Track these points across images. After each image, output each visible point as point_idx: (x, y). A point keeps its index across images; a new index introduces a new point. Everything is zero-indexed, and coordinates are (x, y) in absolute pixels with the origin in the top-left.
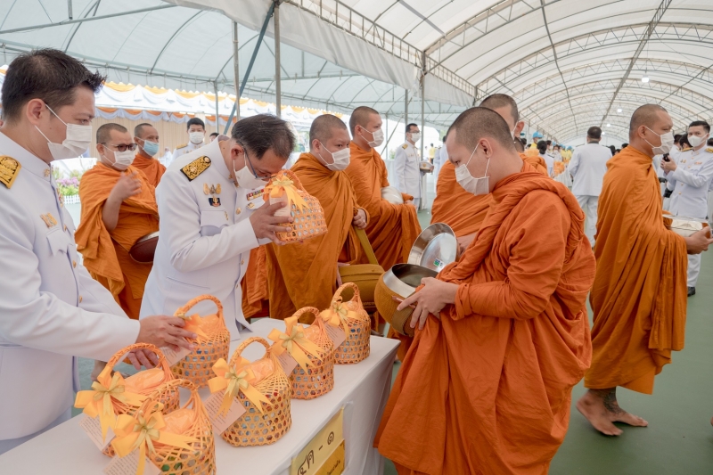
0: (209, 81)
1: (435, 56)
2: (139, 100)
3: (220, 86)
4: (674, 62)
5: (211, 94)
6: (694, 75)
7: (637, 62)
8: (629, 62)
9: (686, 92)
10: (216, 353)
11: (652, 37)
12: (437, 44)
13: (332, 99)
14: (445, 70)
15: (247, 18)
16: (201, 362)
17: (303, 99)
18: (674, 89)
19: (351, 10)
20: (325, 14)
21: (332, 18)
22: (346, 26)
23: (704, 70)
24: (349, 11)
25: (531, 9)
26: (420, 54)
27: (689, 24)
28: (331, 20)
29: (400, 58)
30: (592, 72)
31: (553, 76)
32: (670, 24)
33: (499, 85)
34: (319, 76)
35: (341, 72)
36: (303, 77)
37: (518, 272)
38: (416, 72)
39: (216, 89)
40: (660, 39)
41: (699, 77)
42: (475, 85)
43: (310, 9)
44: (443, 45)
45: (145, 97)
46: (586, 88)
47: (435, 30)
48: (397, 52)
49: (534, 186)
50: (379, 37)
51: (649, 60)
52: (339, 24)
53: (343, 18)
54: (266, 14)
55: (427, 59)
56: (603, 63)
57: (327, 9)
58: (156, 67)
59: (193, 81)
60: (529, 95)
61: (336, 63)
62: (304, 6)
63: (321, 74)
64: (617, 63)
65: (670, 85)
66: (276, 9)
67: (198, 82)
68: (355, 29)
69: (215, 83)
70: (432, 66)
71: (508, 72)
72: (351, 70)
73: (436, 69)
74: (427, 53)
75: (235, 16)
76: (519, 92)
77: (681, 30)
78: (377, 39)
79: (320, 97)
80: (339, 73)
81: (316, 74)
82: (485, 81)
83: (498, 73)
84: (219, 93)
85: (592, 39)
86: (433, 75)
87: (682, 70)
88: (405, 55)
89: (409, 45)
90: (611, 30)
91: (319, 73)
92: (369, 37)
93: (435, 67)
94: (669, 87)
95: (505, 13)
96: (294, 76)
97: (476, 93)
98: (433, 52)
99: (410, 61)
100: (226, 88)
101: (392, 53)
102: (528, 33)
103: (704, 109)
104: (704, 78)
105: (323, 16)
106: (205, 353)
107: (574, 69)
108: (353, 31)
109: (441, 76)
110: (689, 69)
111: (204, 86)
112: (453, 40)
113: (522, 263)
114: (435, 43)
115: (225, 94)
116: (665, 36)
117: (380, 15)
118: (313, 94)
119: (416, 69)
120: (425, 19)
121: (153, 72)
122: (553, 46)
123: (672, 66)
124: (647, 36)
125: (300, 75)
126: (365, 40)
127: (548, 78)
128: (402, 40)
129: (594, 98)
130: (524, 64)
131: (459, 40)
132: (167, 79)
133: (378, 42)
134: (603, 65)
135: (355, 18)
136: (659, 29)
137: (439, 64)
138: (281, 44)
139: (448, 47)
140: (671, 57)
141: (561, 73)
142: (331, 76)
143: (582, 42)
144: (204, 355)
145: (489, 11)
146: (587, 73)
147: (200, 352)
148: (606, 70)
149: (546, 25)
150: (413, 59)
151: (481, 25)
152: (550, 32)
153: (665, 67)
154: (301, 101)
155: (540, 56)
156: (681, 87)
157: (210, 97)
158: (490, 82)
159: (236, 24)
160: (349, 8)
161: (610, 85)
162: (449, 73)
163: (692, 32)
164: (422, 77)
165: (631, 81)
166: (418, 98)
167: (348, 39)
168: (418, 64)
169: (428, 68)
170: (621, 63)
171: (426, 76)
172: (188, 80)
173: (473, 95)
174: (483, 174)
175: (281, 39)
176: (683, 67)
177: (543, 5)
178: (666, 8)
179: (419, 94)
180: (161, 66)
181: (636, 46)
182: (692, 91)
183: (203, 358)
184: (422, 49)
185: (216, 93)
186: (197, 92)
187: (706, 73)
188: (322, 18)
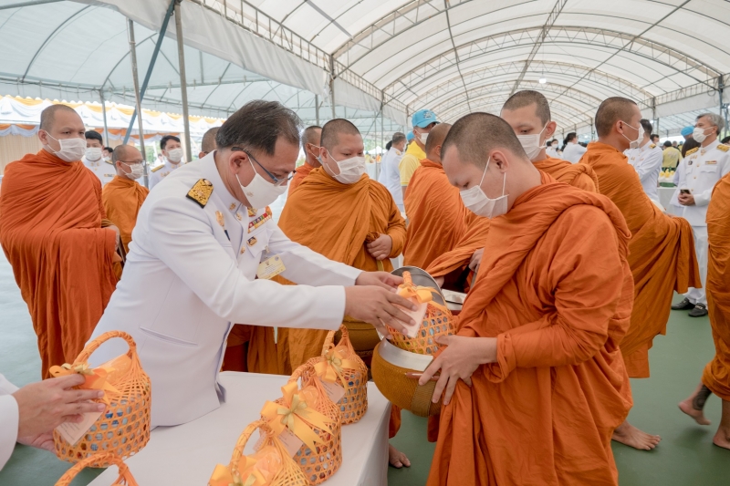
0: (94, 90)
1: (343, 59)
2: (8, 113)
3: (106, 94)
4: (564, 64)
5: (97, 104)
6: (582, 76)
7: (532, 64)
8: (523, 64)
9: (575, 92)
10: (134, 413)
11: (546, 40)
12: (345, 47)
13: (233, 106)
14: (353, 75)
15: (143, 16)
16: (115, 428)
17: (201, 108)
18: (564, 89)
19: (257, 10)
20: (231, 14)
21: (238, 18)
22: (253, 27)
23: (591, 71)
24: (255, 11)
25: (436, 12)
26: (328, 57)
27: (579, 27)
28: (236, 20)
29: (308, 61)
30: (490, 75)
31: (455, 79)
32: (561, 27)
33: (404, 89)
34: (220, 82)
35: (245, 77)
36: (203, 84)
37: (574, 308)
38: (325, 76)
39: (102, 99)
40: (553, 42)
41: (587, 77)
42: (381, 89)
43: (214, 8)
44: (350, 48)
45: (14, 109)
46: (484, 91)
47: (343, 33)
48: (305, 55)
49: (574, 201)
50: (287, 39)
51: (542, 62)
52: (246, 24)
53: (249, 18)
54: (165, 12)
55: (335, 63)
56: (500, 65)
57: (232, 8)
58: (29, 74)
59: (75, 90)
60: (432, 98)
61: (244, 67)
62: (207, 4)
63: (223, 80)
64: (513, 66)
65: (560, 85)
66: (176, 7)
67: (80, 90)
68: (262, 31)
69: (101, 91)
70: (340, 71)
71: (413, 75)
72: (259, 74)
73: (344, 73)
74: (334, 56)
75: (131, 13)
76: (423, 96)
77: (572, 34)
78: (284, 41)
79: (220, 105)
80: (243, 79)
81: (217, 80)
82: (391, 85)
83: (403, 76)
84: (107, 103)
85: (491, 42)
86: (342, 79)
87: (572, 71)
88: (313, 59)
89: (317, 48)
90: (508, 33)
91: (221, 79)
92: (277, 39)
93: (343, 71)
94: (559, 88)
95: (412, 15)
96: (192, 82)
97: (383, 98)
98: (340, 56)
99: (319, 64)
100: (114, 97)
101: (300, 57)
102: (432, 37)
103: (590, 108)
104: (591, 78)
105: (228, 15)
106: (119, 415)
107: (474, 72)
108: (260, 32)
109: (349, 80)
110: (578, 70)
111: (88, 95)
112: (360, 43)
113: (579, 296)
114: (343, 46)
115: (113, 103)
116: (557, 39)
117: (287, 16)
118: (212, 102)
119: (325, 73)
120: (333, 21)
121: (25, 80)
122: (455, 49)
123: (562, 67)
124: (540, 40)
125: (199, 82)
126: (273, 43)
127: (449, 81)
128: (309, 43)
129: (491, 100)
130: (428, 67)
131: (367, 42)
132: (43, 88)
133: (286, 44)
134: (500, 68)
135: (262, 18)
136: (552, 32)
137: (347, 68)
138: (185, 47)
139: (356, 51)
140: (561, 59)
141: (462, 76)
142: (234, 82)
143: (482, 44)
144: (118, 418)
145: (396, 13)
146: (486, 76)
147: (111, 416)
148: (502, 72)
149: (449, 27)
150: (322, 63)
151: (389, 28)
152: (453, 35)
153: (556, 69)
154: (199, 110)
155: (443, 59)
156: (569, 88)
157: (95, 109)
158: (396, 85)
159: (131, 22)
160: (254, 8)
161: (506, 87)
162: (357, 77)
163: (581, 35)
164: (331, 81)
165: (525, 83)
166: (329, 103)
167: (255, 41)
168: (327, 68)
169: (336, 73)
170: (517, 65)
171: (335, 81)
172: (68, 89)
173: (380, 99)
174: (499, 193)
175: (184, 41)
176: (572, 69)
177: (447, 8)
178: (560, 12)
179: (329, 100)
180: (35, 73)
181: (530, 49)
182: (579, 91)
183: (116, 422)
184: (330, 53)
185: (103, 102)
186: (80, 102)
187: (593, 74)
188: (227, 18)
